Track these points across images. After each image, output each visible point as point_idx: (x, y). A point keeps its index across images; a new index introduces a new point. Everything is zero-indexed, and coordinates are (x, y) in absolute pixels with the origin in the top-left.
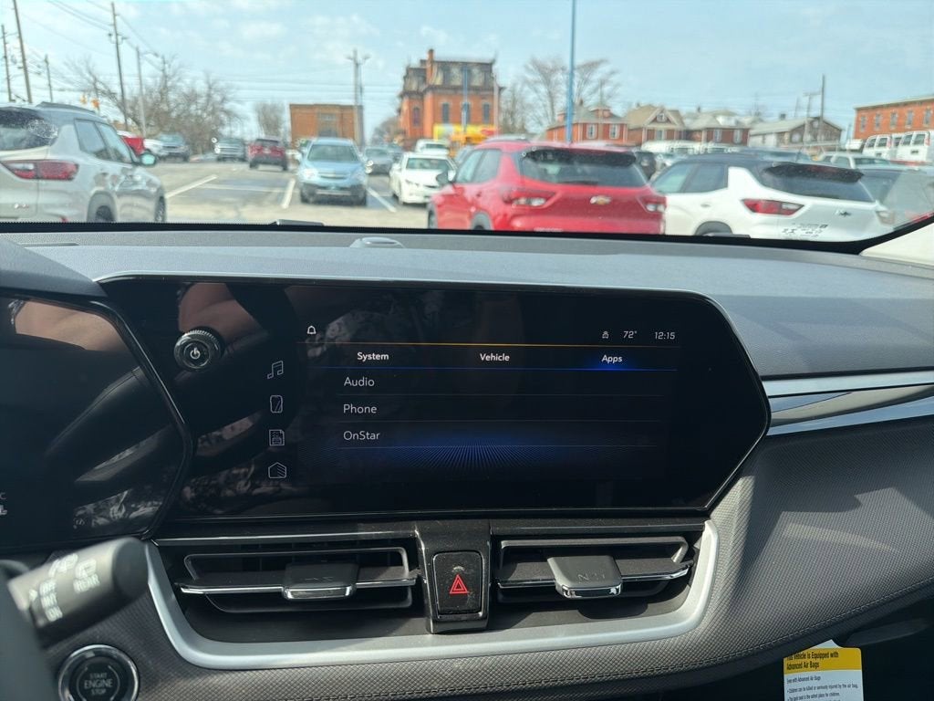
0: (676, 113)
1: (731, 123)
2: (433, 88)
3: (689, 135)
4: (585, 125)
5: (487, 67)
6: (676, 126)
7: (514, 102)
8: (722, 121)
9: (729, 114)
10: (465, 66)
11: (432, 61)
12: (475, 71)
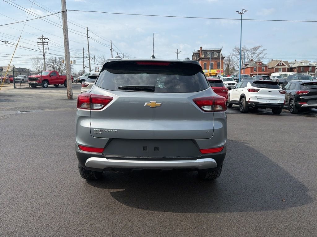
0: (286, 62)
1: (308, 65)
2: (201, 59)
3: (291, 70)
4: (252, 68)
5: (219, 51)
6: (287, 67)
7: (229, 61)
8: (304, 64)
9: (307, 62)
10: (212, 51)
11: (201, 51)
12: (215, 53)
